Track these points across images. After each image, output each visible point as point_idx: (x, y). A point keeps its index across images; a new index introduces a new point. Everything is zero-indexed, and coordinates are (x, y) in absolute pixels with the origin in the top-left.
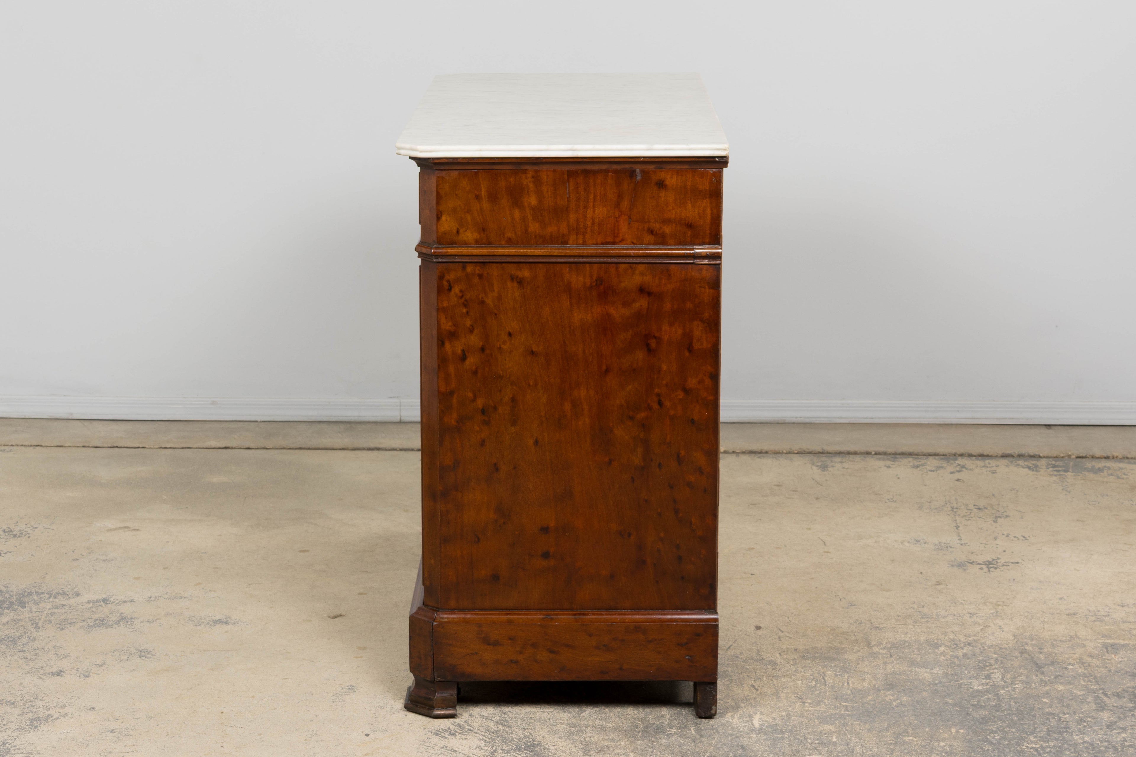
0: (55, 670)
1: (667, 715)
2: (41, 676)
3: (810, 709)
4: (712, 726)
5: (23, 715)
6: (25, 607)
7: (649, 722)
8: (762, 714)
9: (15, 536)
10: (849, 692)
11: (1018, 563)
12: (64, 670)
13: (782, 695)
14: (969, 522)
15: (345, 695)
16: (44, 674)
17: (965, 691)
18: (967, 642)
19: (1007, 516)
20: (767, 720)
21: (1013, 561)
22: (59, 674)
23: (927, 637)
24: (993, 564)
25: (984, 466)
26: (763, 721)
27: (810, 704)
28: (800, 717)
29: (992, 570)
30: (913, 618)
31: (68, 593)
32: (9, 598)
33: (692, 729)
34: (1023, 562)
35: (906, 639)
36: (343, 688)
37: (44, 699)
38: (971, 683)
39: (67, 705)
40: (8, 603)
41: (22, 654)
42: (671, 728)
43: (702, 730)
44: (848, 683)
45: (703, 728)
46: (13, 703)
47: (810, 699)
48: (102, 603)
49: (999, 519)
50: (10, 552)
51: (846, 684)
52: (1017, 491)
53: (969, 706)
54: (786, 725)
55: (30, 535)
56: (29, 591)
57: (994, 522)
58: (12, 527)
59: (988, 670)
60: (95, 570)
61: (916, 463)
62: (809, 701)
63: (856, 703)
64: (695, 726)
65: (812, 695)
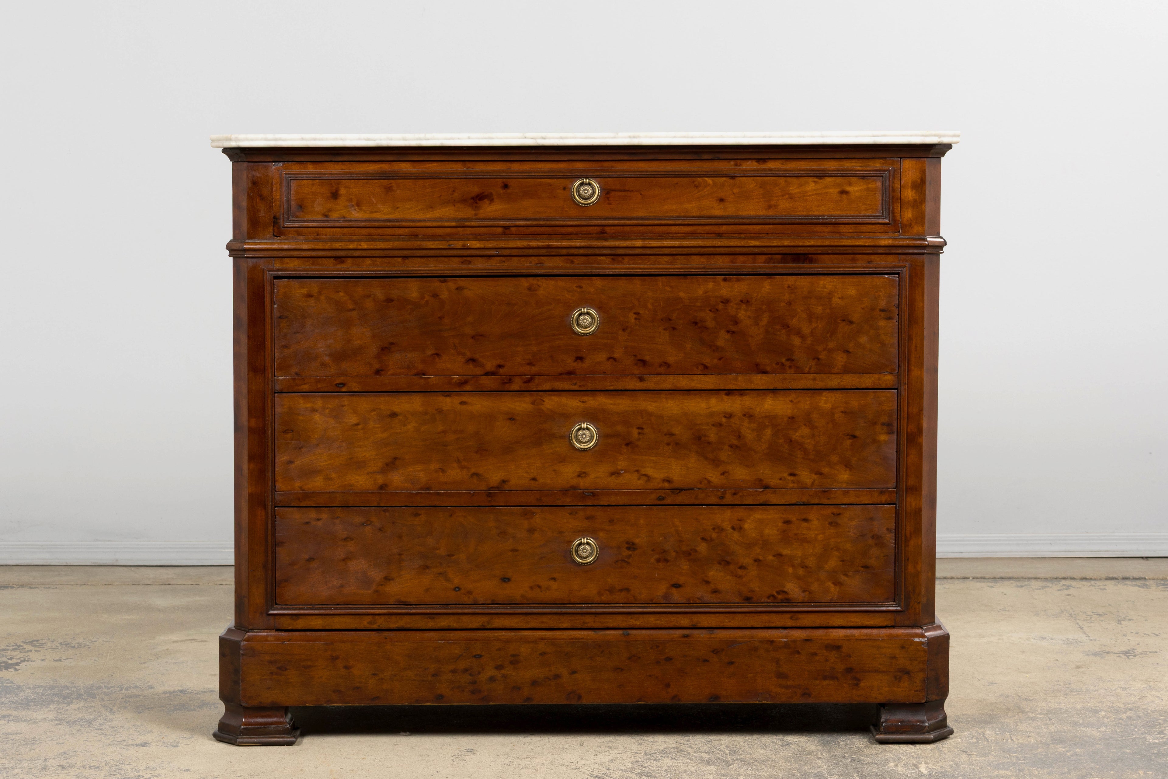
0: (138, 742)
1: (824, 766)
2: (125, 747)
3: (978, 759)
4: (877, 773)
5: (110, 776)
6: (96, 697)
7: (805, 771)
8: (926, 763)
9: (74, 647)
10: (1016, 746)
11: (1156, 652)
12: (149, 742)
13: (944, 749)
14: (1092, 624)
15: (464, 756)
16: (128, 746)
17: (1141, 743)
18: (1128, 708)
19: (1130, 620)
20: (935, 768)
21: (1150, 651)
22: (144, 745)
23: (1083, 706)
24: (1130, 653)
25: (1091, 585)
26: (930, 769)
27: (976, 755)
28: (970, 765)
29: (1130, 657)
30: (1062, 692)
31: (140, 687)
32: (76, 691)
33: (855, 775)
34: (1161, 652)
35: (1062, 707)
36: (461, 751)
37: (131, 764)
38: (1144, 738)
39: (158, 768)
40: (76, 694)
41: (100, 731)
42: (832, 776)
43: (866, 776)
44: (1012, 740)
45: (866, 775)
46: (98, 767)
47: (975, 752)
48: (179, 693)
49: (1122, 622)
50: (71, 659)
51: (1010, 740)
52: (1134, 602)
53: (1150, 754)
54: (957, 771)
55: (90, 646)
56: (98, 686)
57: (1118, 623)
58: (69, 641)
59: (1158, 728)
60: (167, 670)
61: (1019, 584)
62: (975, 754)
63: (1027, 754)
64: (858, 773)
65: (976, 749)
